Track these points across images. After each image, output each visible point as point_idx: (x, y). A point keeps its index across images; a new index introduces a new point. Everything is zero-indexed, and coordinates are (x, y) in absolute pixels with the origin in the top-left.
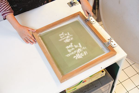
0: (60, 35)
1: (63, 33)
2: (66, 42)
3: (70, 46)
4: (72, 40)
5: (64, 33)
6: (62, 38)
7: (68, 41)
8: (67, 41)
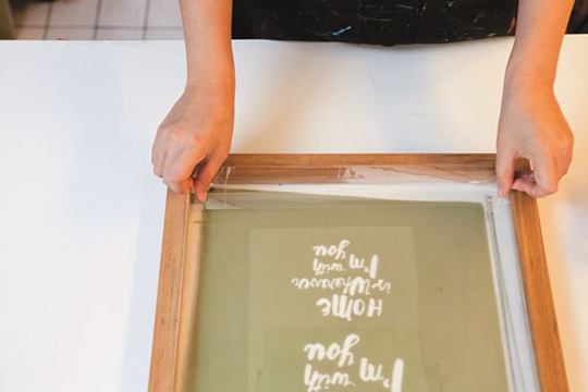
0: (320, 250)
1: (344, 243)
2: (326, 311)
3: (331, 352)
4: (370, 314)
5: (348, 250)
6: (319, 277)
7: (345, 314)
8: (340, 308)
